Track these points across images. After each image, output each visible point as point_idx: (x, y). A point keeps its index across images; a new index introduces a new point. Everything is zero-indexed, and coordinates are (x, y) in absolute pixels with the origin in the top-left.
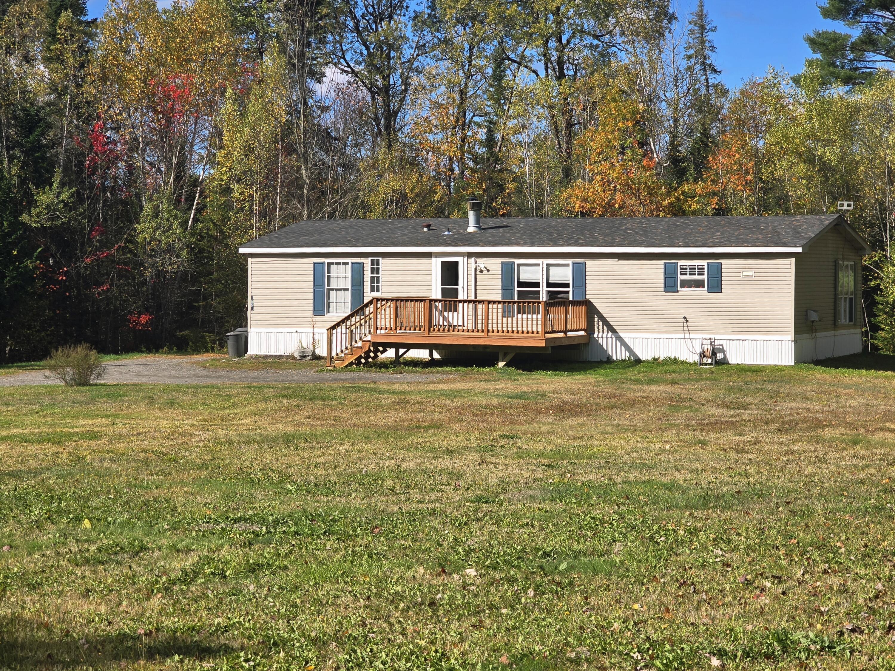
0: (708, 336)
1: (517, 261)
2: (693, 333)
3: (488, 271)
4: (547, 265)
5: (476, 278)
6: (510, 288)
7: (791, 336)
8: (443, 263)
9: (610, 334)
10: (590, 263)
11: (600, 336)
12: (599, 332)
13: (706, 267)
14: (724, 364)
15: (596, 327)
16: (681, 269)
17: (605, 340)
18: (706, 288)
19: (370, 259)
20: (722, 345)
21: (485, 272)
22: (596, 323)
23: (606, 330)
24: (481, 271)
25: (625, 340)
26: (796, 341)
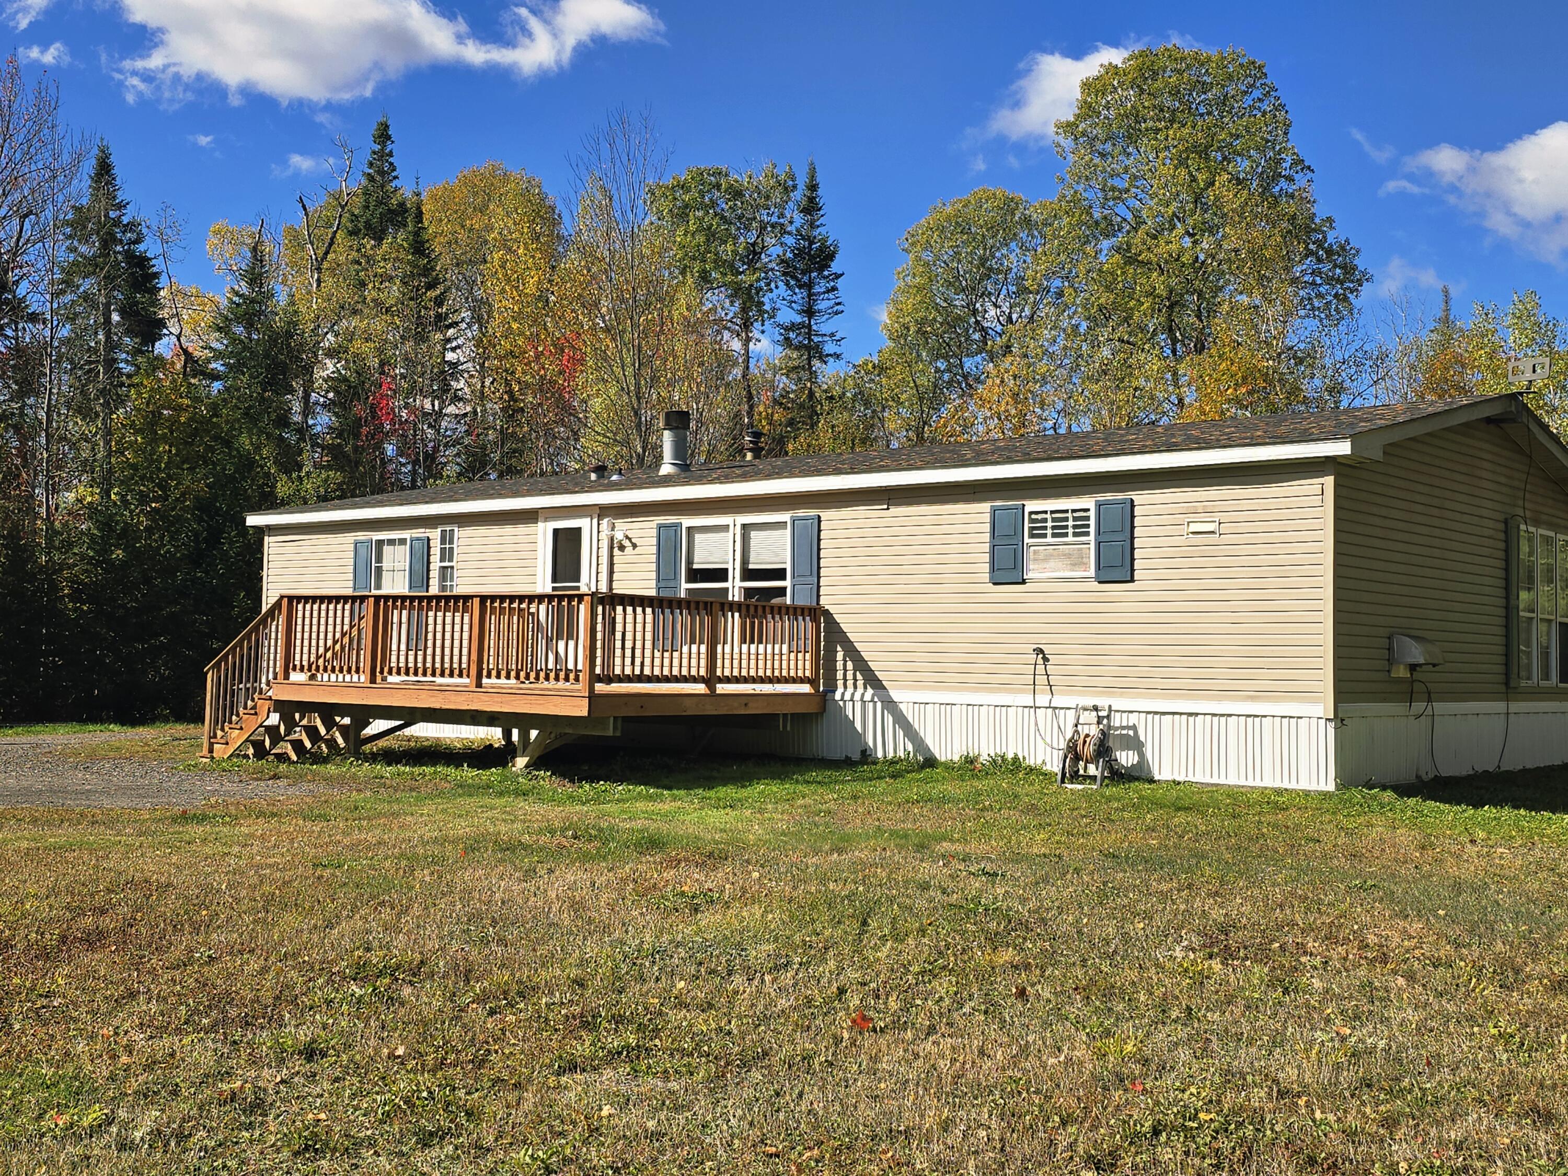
0: (1090, 702)
1: (688, 522)
2: (1062, 693)
3: (634, 546)
4: (744, 526)
5: (611, 564)
6: (672, 584)
7: (1325, 706)
8: (556, 532)
9: (870, 691)
10: (830, 517)
11: (847, 696)
12: (845, 687)
13: (1092, 514)
14: (1137, 779)
15: (840, 675)
16: (1032, 521)
17: (858, 705)
18: (1092, 572)
19: (439, 530)
20: (1134, 728)
21: (629, 549)
22: (840, 665)
23: (860, 683)
24: (622, 548)
25: (903, 707)
26: (1339, 720)
